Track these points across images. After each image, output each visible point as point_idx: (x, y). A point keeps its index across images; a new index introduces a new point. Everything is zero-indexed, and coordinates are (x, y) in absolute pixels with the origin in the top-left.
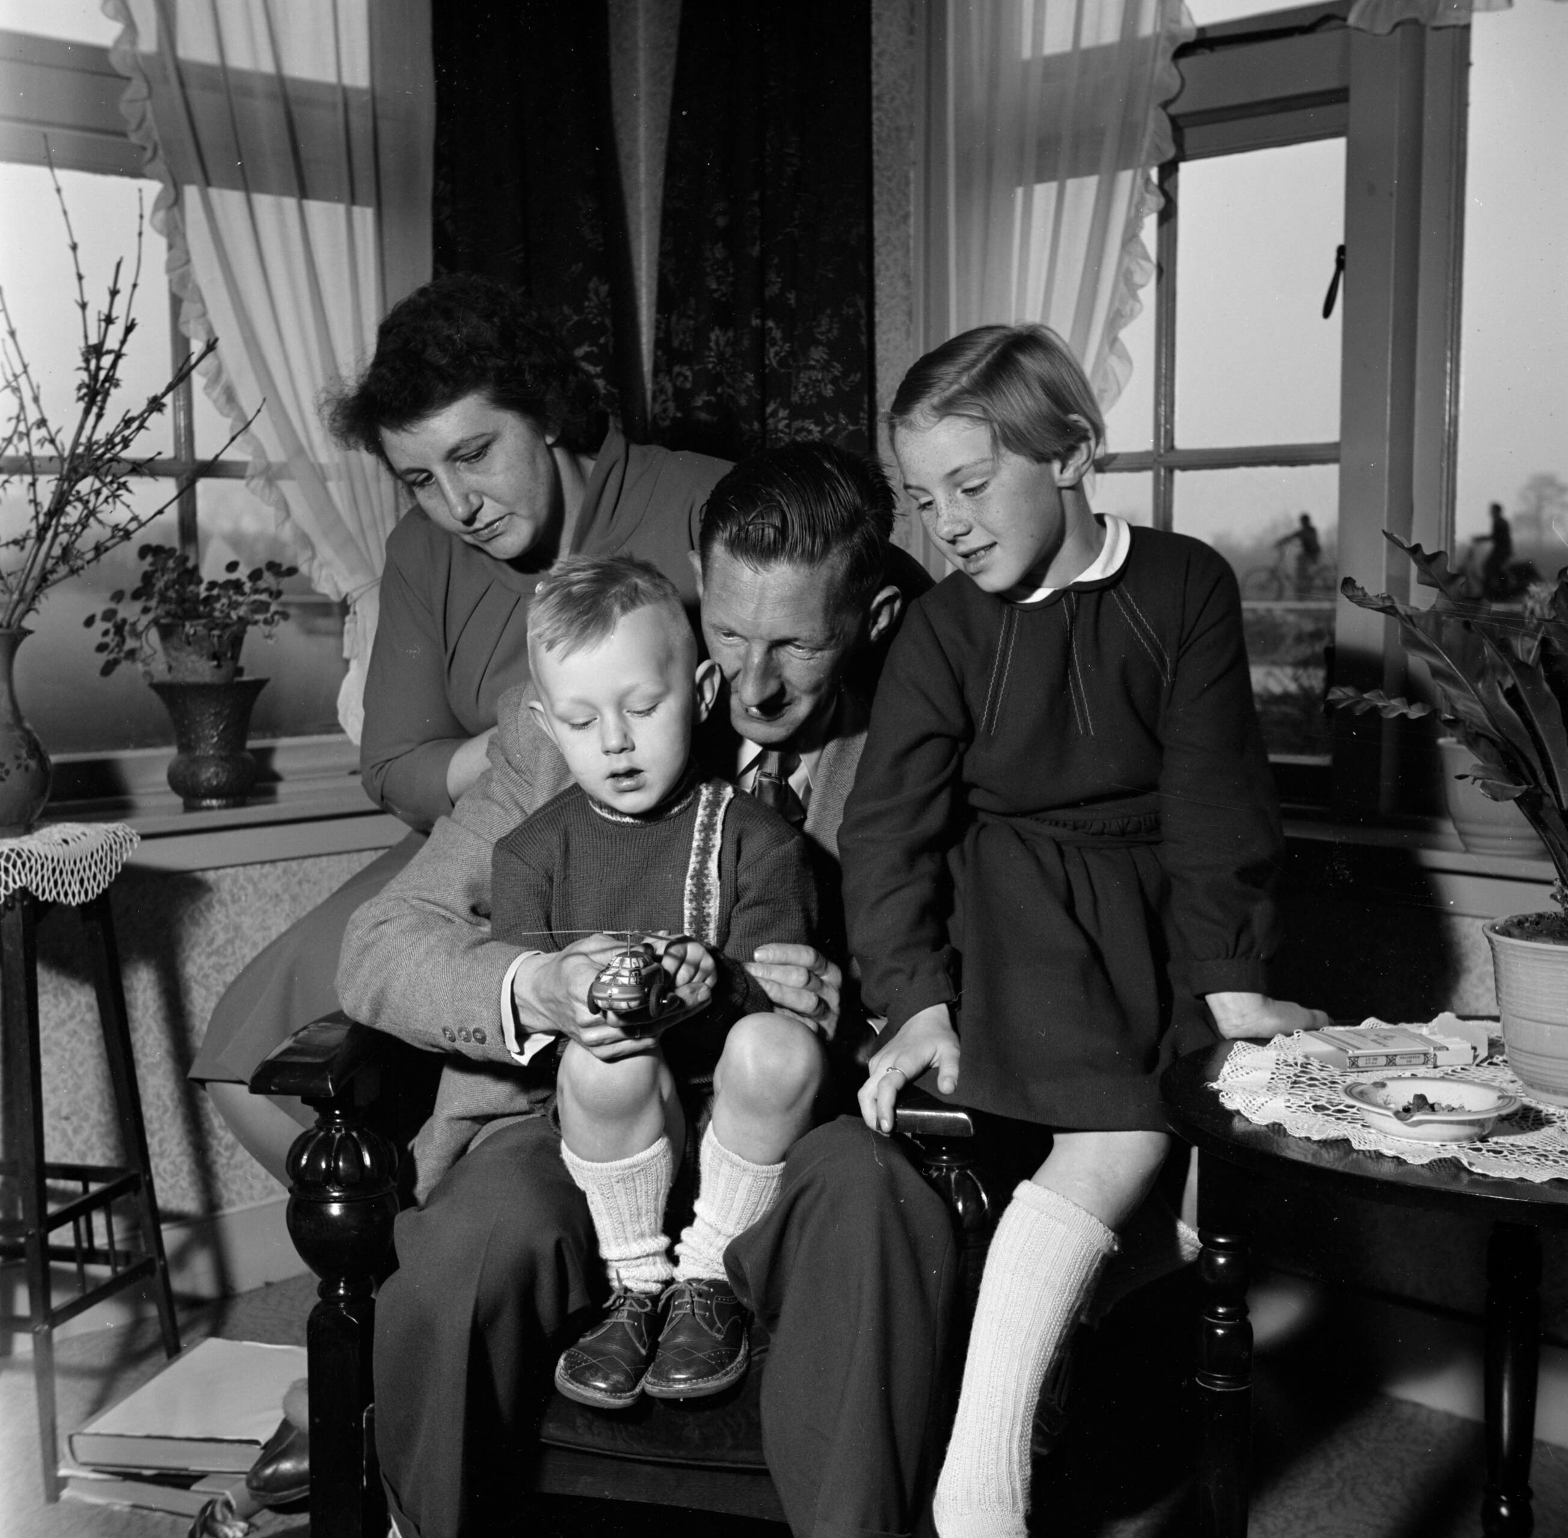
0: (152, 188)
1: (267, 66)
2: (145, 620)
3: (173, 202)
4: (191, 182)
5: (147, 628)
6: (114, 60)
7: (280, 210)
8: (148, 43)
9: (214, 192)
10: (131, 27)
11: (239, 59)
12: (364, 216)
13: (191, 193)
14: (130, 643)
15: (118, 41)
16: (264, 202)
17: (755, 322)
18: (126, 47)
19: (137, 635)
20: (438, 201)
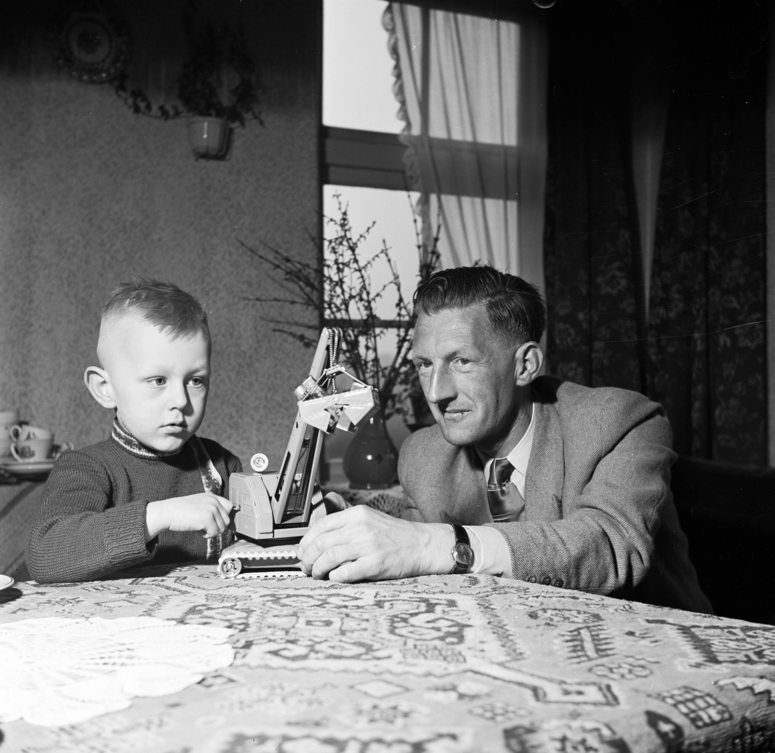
0: (416, 196)
1: (469, 138)
2: (405, 395)
3: (424, 202)
4: (433, 192)
5: (406, 398)
6: (401, 139)
7: (473, 204)
8: (416, 131)
9: (444, 197)
10: (409, 125)
11: (457, 136)
12: (513, 206)
13: (433, 198)
14: (398, 406)
15: (404, 130)
16: (466, 201)
17: (704, 248)
18: (406, 133)
19: (401, 402)
20: (548, 196)
